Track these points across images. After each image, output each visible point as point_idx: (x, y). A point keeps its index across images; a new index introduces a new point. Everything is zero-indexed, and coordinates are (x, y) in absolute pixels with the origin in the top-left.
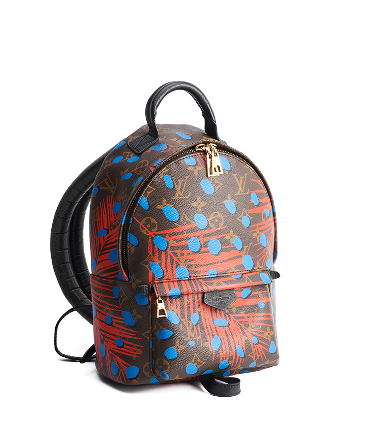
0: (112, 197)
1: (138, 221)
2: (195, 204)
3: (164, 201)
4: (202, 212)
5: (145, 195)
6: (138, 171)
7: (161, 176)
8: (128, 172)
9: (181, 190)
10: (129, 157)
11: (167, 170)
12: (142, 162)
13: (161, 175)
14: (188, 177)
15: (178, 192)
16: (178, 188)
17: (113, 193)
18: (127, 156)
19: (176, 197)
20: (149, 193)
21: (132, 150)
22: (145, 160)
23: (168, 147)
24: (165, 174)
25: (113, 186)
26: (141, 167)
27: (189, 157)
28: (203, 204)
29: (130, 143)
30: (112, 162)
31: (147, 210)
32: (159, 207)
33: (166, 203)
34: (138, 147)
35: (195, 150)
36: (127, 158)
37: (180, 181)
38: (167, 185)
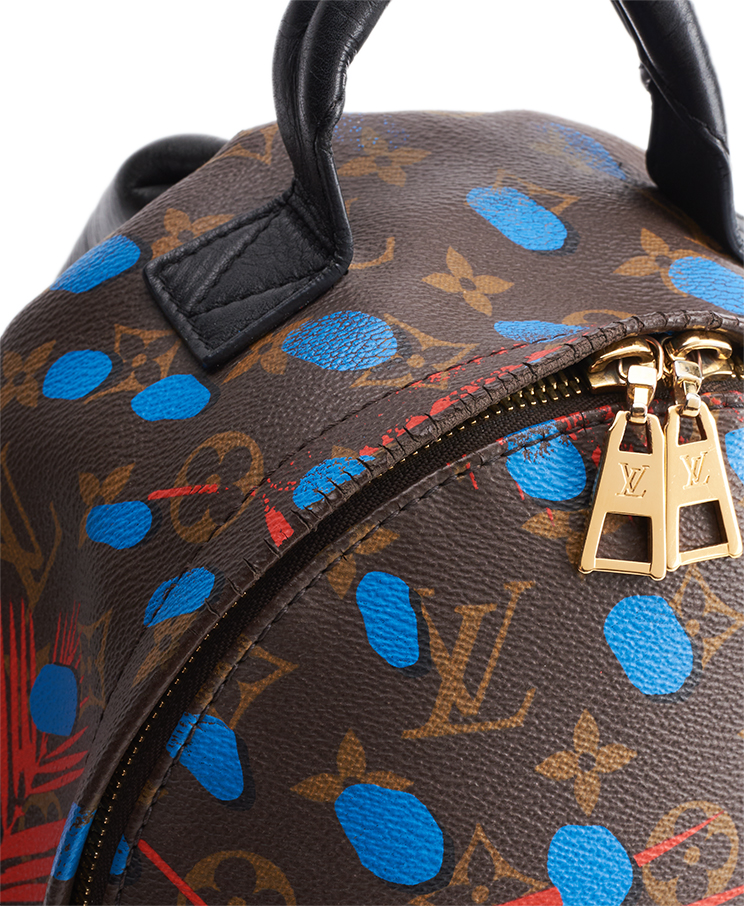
0: (27, 619)
1: (166, 869)
2: (557, 766)
3: (351, 751)
4: (602, 815)
5: (225, 705)
6: (193, 508)
7: (339, 582)
8: (126, 495)
9: (473, 675)
10: (149, 375)
11: (383, 538)
12: (223, 442)
13: (337, 568)
14: (523, 586)
15: (452, 691)
16: (451, 665)
17: (34, 591)
18: (139, 360)
19: (437, 725)
20: (249, 691)
21: (170, 322)
22: (242, 440)
23: (406, 346)
24: (369, 564)
25: (30, 548)
26: (213, 484)
27: (544, 439)
28: (616, 758)
29: (162, 266)
30: (40, 376)
31: (233, 804)
32: (316, 787)
33: (361, 765)
34: (208, 302)
35: (586, 384)
36: (130, 383)
37: (471, 614)
38: (375, 641)
